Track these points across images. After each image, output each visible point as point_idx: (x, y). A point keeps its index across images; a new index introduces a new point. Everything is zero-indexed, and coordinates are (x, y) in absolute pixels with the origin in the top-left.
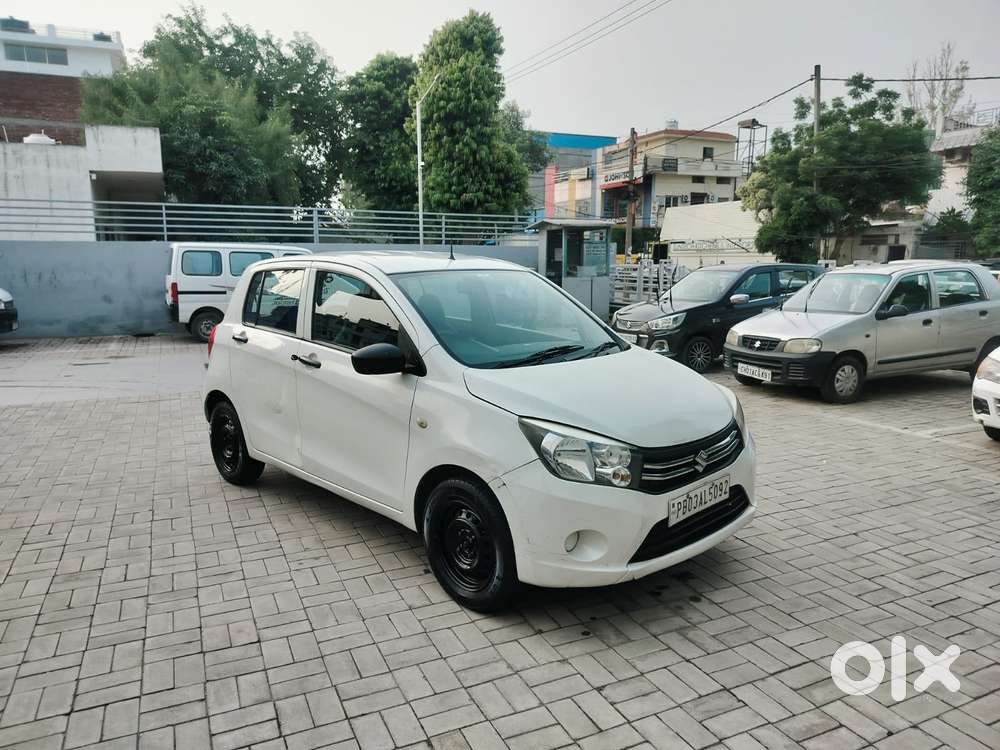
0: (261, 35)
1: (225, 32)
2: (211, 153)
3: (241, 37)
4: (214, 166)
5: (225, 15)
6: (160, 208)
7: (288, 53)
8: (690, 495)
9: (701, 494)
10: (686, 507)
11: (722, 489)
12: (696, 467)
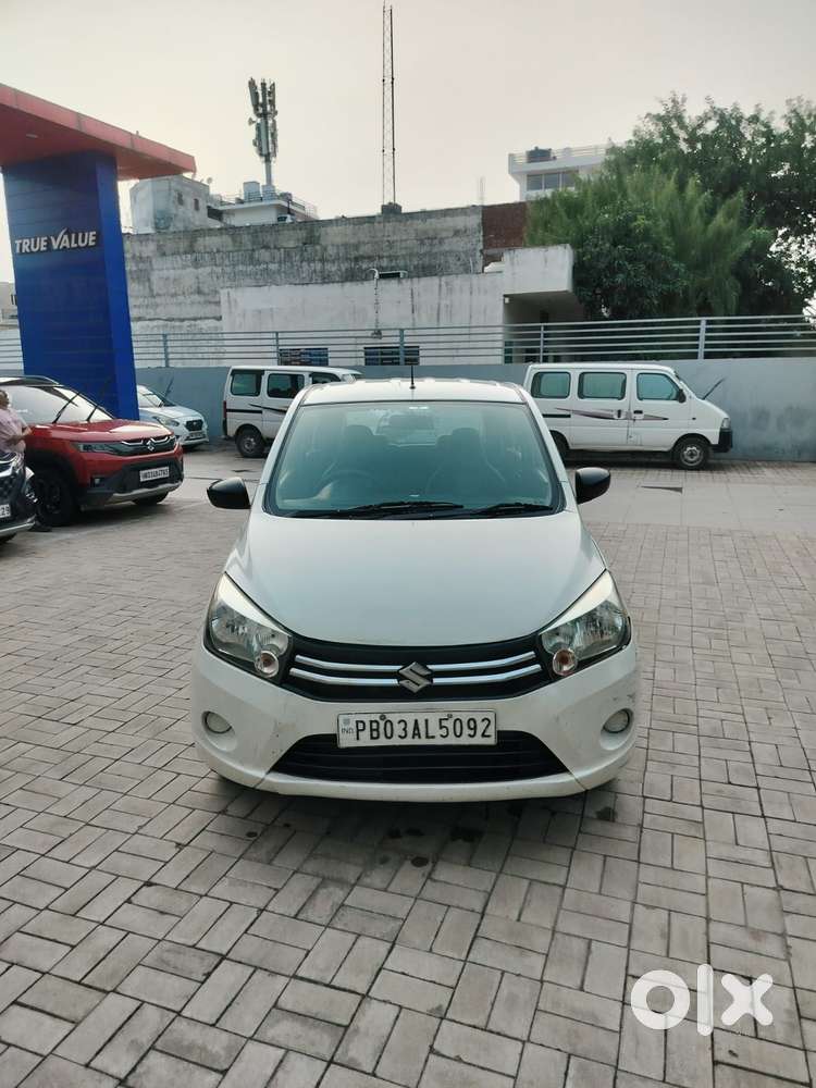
0: (748, 112)
1: (706, 118)
2: (619, 264)
3: (723, 120)
4: (620, 278)
5: (708, 98)
6: (539, 328)
7: (780, 126)
8: (389, 717)
9: (416, 721)
10: (377, 730)
11: (475, 728)
12: (403, 682)
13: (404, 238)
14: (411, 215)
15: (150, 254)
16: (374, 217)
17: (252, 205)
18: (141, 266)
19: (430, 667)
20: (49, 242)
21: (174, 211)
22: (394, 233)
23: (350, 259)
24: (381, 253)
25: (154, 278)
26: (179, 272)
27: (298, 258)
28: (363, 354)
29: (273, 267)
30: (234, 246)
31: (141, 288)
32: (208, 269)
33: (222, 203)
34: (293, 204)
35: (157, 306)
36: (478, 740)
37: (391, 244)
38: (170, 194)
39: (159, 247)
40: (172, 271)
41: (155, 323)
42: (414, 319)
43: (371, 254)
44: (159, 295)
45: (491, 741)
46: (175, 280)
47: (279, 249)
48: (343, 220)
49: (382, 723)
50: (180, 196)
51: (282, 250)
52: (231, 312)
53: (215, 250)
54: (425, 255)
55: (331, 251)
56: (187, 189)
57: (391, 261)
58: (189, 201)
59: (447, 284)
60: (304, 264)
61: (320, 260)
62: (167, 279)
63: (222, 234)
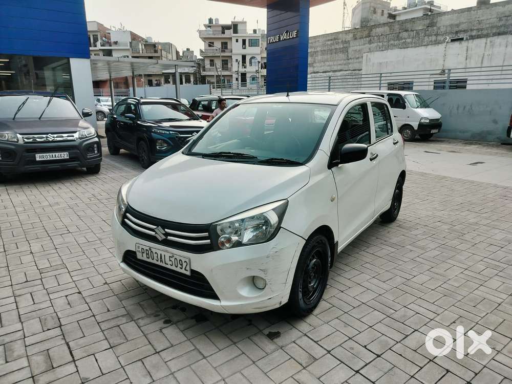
8: (152, 250)
9: (161, 254)
10: (148, 254)
11: (182, 265)
12: (157, 235)
13: (490, 17)
14: (496, 4)
15: (349, 40)
16: (471, 8)
17: (411, 9)
18: (345, 45)
19: (166, 230)
20: (279, 37)
21: (371, 17)
22: (483, 16)
23: (453, 33)
24: (473, 28)
25: (350, 50)
26: (361, 47)
27: (423, 34)
28: (433, 83)
29: (409, 40)
30: (390, 32)
31: (343, 55)
32: (376, 44)
33: (395, 10)
34: (435, 6)
35: (349, 63)
36: (183, 271)
37: (480, 22)
38: (370, 9)
39: (354, 36)
40: (358, 47)
41: (347, 72)
42: (466, 63)
43: (466, 29)
44: (351, 59)
45: (188, 273)
46: (359, 51)
47: (413, 31)
48: (453, 11)
49: (150, 251)
50: (375, 9)
51: (415, 31)
52: (367, 65)
53: (380, 35)
54: (501, 26)
55: (443, 30)
56: (379, 5)
57: (478, 32)
58: (379, 11)
59: (491, 42)
60: (426, 37)
61: (435, 35)
62: (356, 50)
63: (384, 26)
